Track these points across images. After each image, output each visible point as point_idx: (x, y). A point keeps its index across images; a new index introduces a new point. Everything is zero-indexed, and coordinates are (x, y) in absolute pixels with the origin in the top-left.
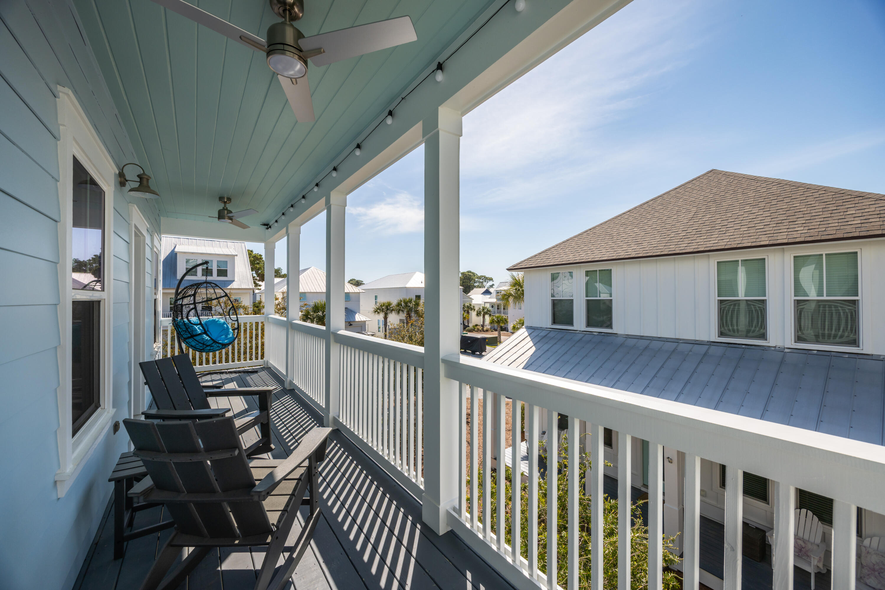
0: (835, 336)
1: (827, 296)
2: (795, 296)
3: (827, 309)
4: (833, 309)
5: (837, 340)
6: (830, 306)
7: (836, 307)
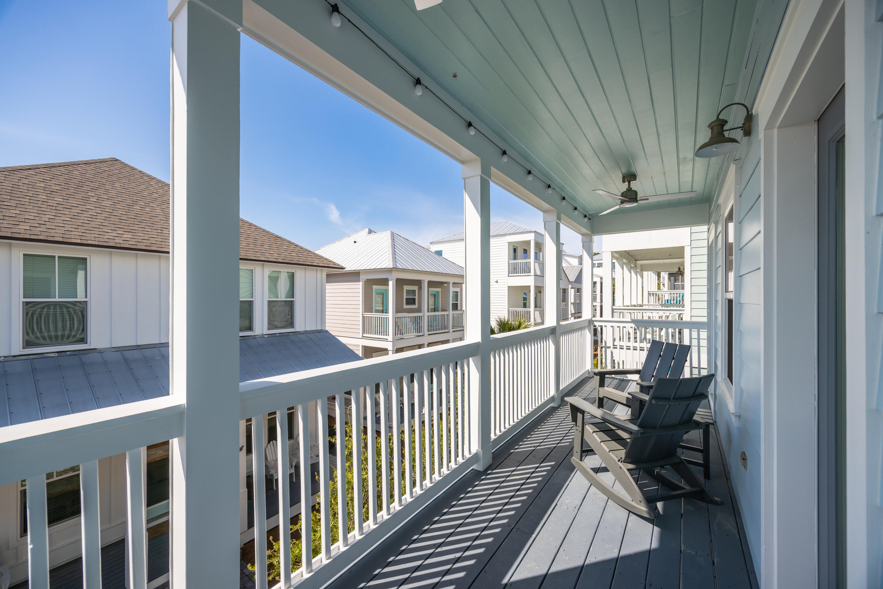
0: (69, 337)
1: (59, 298)
2: (24, 298)
3: (58, 310)
4: (65, 310)
5: (71, 339)
6: (61, 308)
7: (67, 308)
